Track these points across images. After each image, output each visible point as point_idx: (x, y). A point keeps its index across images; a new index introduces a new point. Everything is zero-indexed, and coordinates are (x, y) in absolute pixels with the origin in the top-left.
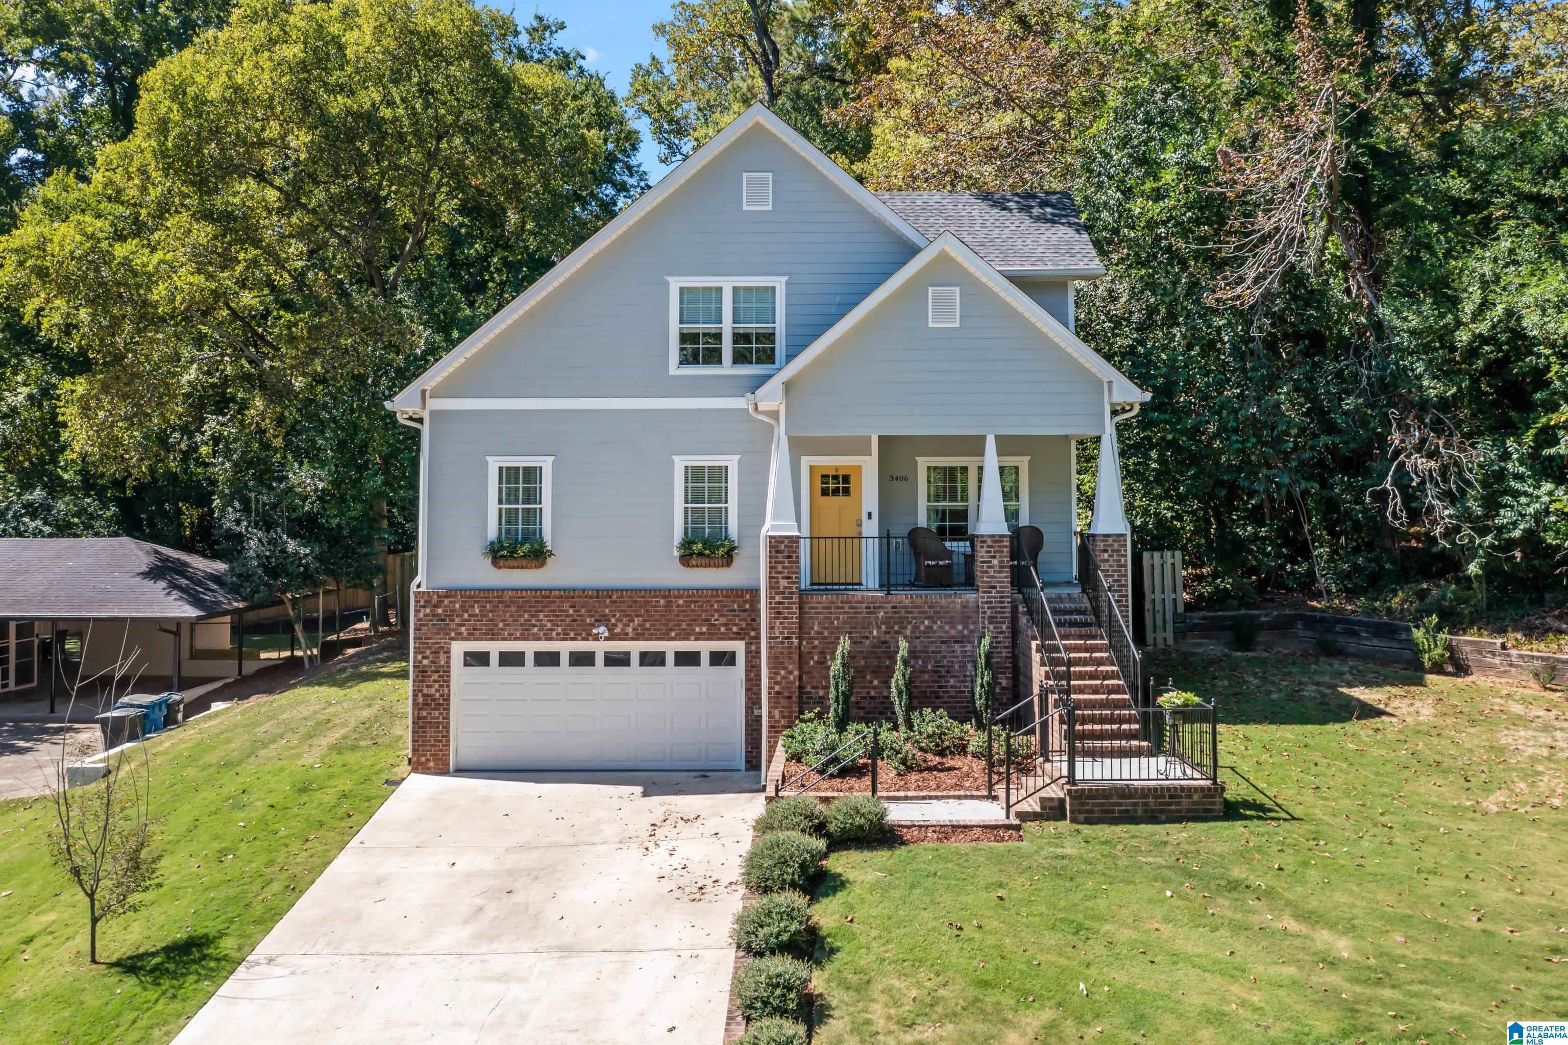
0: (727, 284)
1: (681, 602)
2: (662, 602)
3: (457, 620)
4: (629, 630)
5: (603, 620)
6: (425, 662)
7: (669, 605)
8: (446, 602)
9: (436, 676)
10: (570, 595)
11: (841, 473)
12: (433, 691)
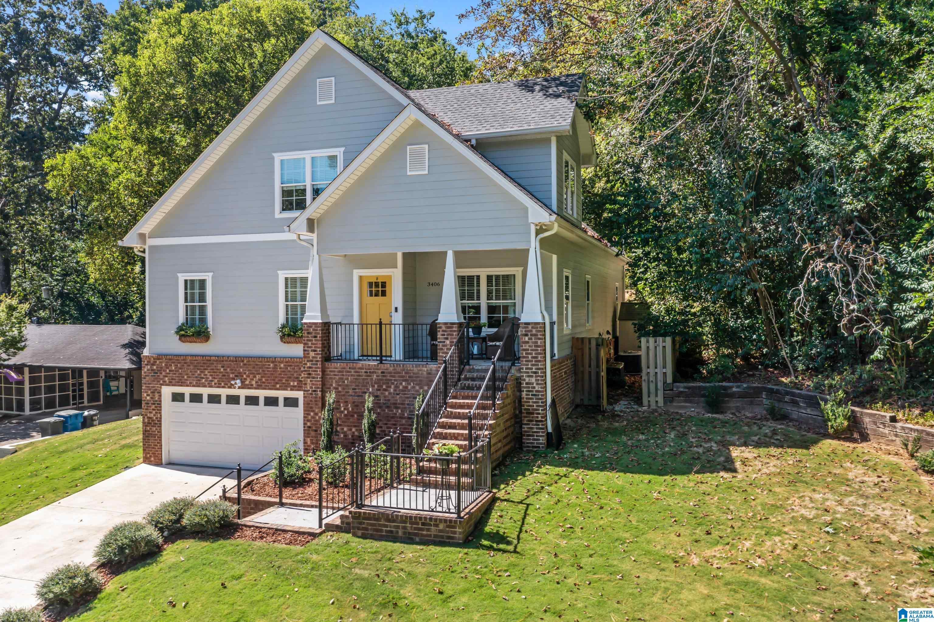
0: (307, 155)
1: (282, 365)
2: (272, 365)
3: (164, 373)
4: (254, 383)
5: (239, 376)
6: (148, 398)
7: (275, 367)
8: (158, 362)
9: (153, 407)
10: (221, 359)
11: (380, 280)
12: (152, 415)
